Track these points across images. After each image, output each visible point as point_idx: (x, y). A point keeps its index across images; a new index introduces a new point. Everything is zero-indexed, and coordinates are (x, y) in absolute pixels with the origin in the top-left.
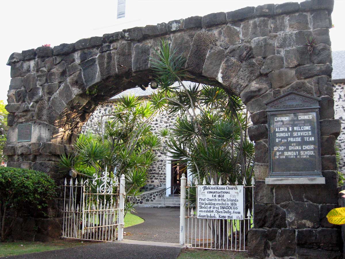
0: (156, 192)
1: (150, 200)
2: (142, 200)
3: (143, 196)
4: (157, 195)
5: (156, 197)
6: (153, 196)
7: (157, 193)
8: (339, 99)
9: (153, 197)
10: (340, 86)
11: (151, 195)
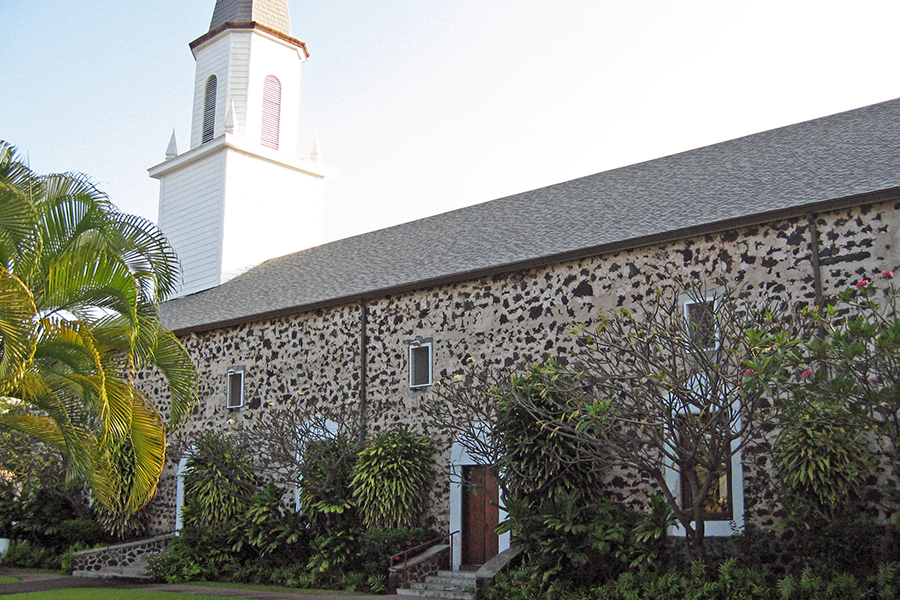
0: (137, 546)
1: (120, 563)
2: (100, 561)
3: (103, 554)
4: (139, 552)
5: (138, 556)
6: (129, 555)
7: (139, 549)
8: (442, 325)
9: (128, 557)
10: (446, 293)
11: (125, 552)
